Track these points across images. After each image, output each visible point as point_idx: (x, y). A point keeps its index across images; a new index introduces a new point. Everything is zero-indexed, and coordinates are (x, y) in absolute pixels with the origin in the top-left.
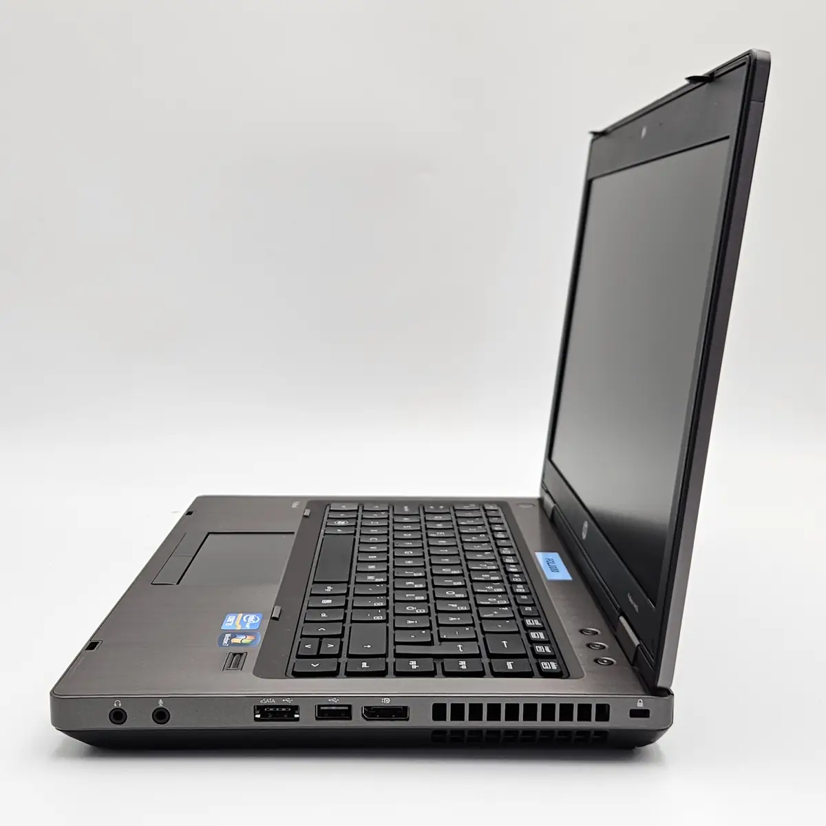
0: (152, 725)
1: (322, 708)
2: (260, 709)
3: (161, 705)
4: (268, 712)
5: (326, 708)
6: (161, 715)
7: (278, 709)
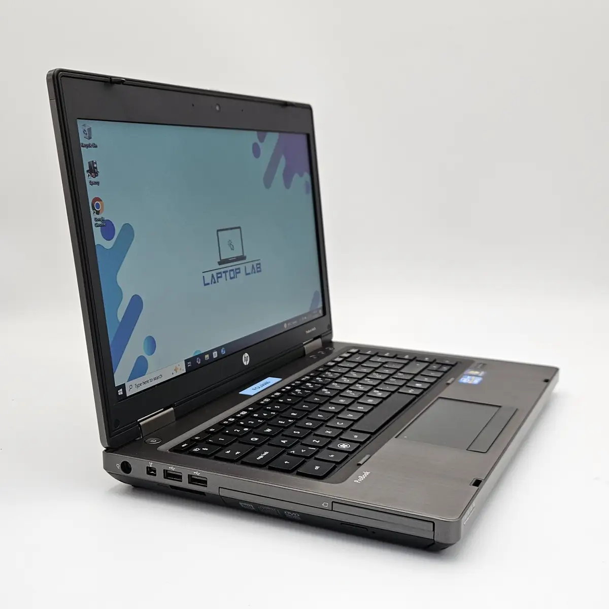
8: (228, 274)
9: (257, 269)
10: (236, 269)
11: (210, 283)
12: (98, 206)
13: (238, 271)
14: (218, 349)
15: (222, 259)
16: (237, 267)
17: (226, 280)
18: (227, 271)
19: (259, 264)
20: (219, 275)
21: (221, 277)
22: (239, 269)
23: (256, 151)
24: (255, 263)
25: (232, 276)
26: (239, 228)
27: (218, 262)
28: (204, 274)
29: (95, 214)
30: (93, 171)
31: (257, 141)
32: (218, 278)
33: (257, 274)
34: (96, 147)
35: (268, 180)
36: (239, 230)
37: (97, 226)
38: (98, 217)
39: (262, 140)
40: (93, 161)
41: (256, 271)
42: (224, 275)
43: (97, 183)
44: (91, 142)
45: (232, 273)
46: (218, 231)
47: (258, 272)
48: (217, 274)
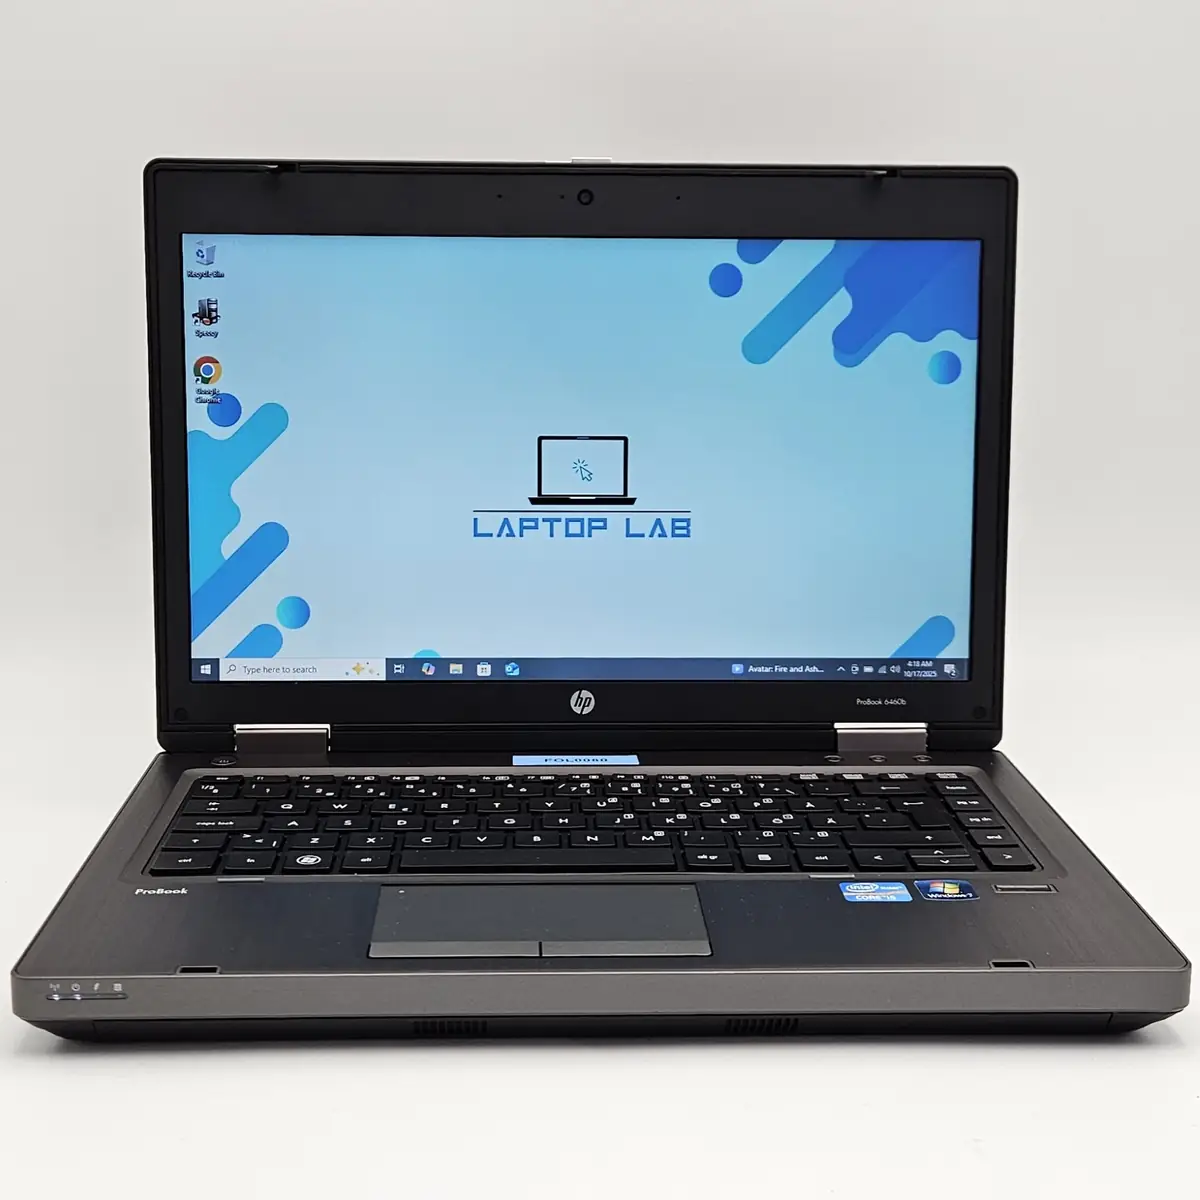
8: (560, 525)
9: (676, 528)
10: (593, 519)
11: (495, 532)
12: (209, 370)
13: (597, 524)
15: (544, 493)
16: (597, 516)
17: (552, 535)
18: (559, 520)
19: (685, 520)
20: (529, 524)
21: (534, 528)
22: (603, 520)
24: (667, 517)
25: (575, 531)
26: (623, 439)
27: (531, 499)
28: (477, 515)
29: (199, 382)
30: (207, 314)
31: (735, 261)
32: (523, 527)
33: (670, 539)
34: (222, 276)
36: (620, 443)
37: (200, 401)
38: (205, 387)
40: (208, 300)
41: (669, 533)
42: (544, 525)
43: (216, 335)
44: (211, 269)
45: (575, 525)
46: (543, 438)
47: (675, 535)
48: (523, 520)
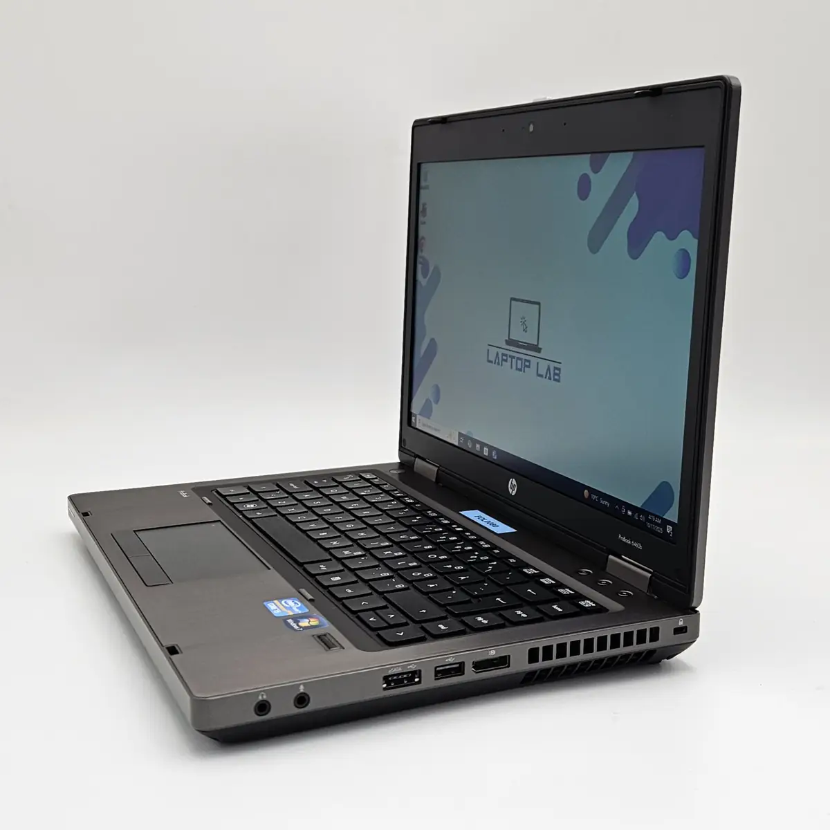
0: (296, 711)
1: (438, 669)
2: (386, 679)
3: (302, 691)
4: (392, 681)
5: (441, 668)
6: (302, 700)
7: (400, 677)
8: (514, 360)
9: (555, 374)
10: (526, 360)
11: (493, 362)
12: (423, 244)
13: (527, 364)
14: (491, 448)
15: (511, 338)
16: (528, 358)
17: (512, 368)
18: (515, 358)
19: (559, 369)
20: (505, 358)
21: (506, 361)
22: (529, 361)
23: (584, 188)
24: (552, 365)
25: (519, 366)
26: (539, 304)
27: (506, 340)
28: (489, 348)
31: (589, 171)
32: (503, 360)
33: (553, 382)
35: (596, 241)
36: (537, 306)
37: (420, 262)
38: (421, 255)
39: (596, 168)
41: (552, 379)
42: (509, 359)
45: (519, 362)
46: (512, 299)
47: (555, 380)
48: (503, 355)
